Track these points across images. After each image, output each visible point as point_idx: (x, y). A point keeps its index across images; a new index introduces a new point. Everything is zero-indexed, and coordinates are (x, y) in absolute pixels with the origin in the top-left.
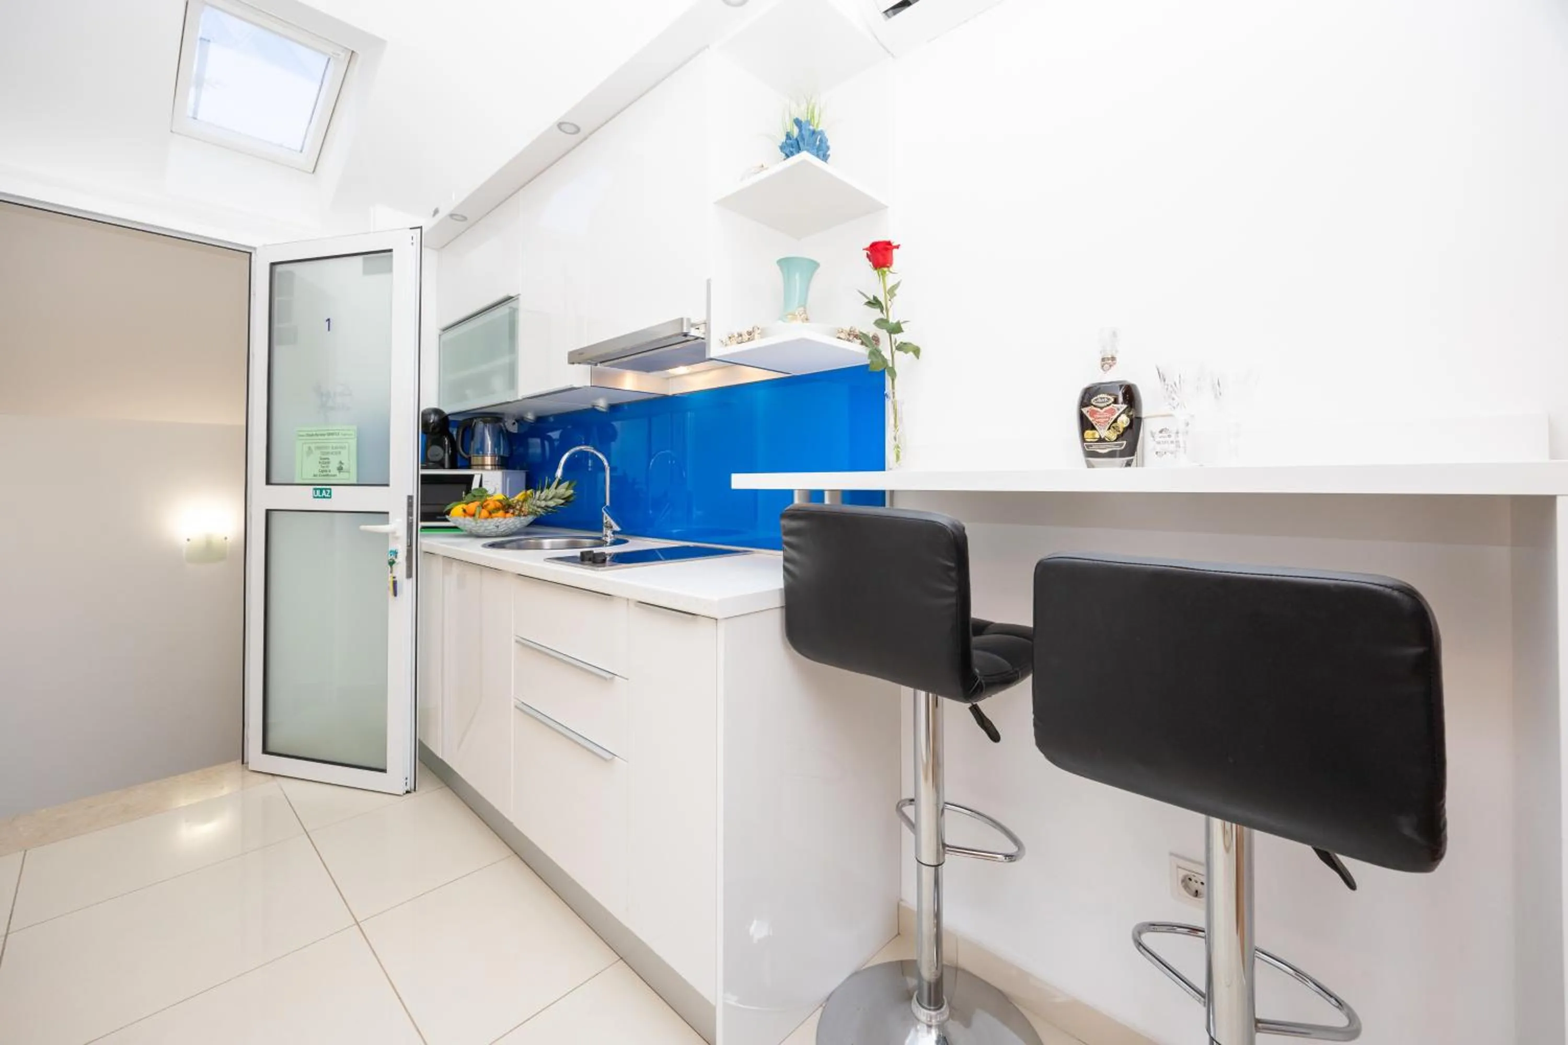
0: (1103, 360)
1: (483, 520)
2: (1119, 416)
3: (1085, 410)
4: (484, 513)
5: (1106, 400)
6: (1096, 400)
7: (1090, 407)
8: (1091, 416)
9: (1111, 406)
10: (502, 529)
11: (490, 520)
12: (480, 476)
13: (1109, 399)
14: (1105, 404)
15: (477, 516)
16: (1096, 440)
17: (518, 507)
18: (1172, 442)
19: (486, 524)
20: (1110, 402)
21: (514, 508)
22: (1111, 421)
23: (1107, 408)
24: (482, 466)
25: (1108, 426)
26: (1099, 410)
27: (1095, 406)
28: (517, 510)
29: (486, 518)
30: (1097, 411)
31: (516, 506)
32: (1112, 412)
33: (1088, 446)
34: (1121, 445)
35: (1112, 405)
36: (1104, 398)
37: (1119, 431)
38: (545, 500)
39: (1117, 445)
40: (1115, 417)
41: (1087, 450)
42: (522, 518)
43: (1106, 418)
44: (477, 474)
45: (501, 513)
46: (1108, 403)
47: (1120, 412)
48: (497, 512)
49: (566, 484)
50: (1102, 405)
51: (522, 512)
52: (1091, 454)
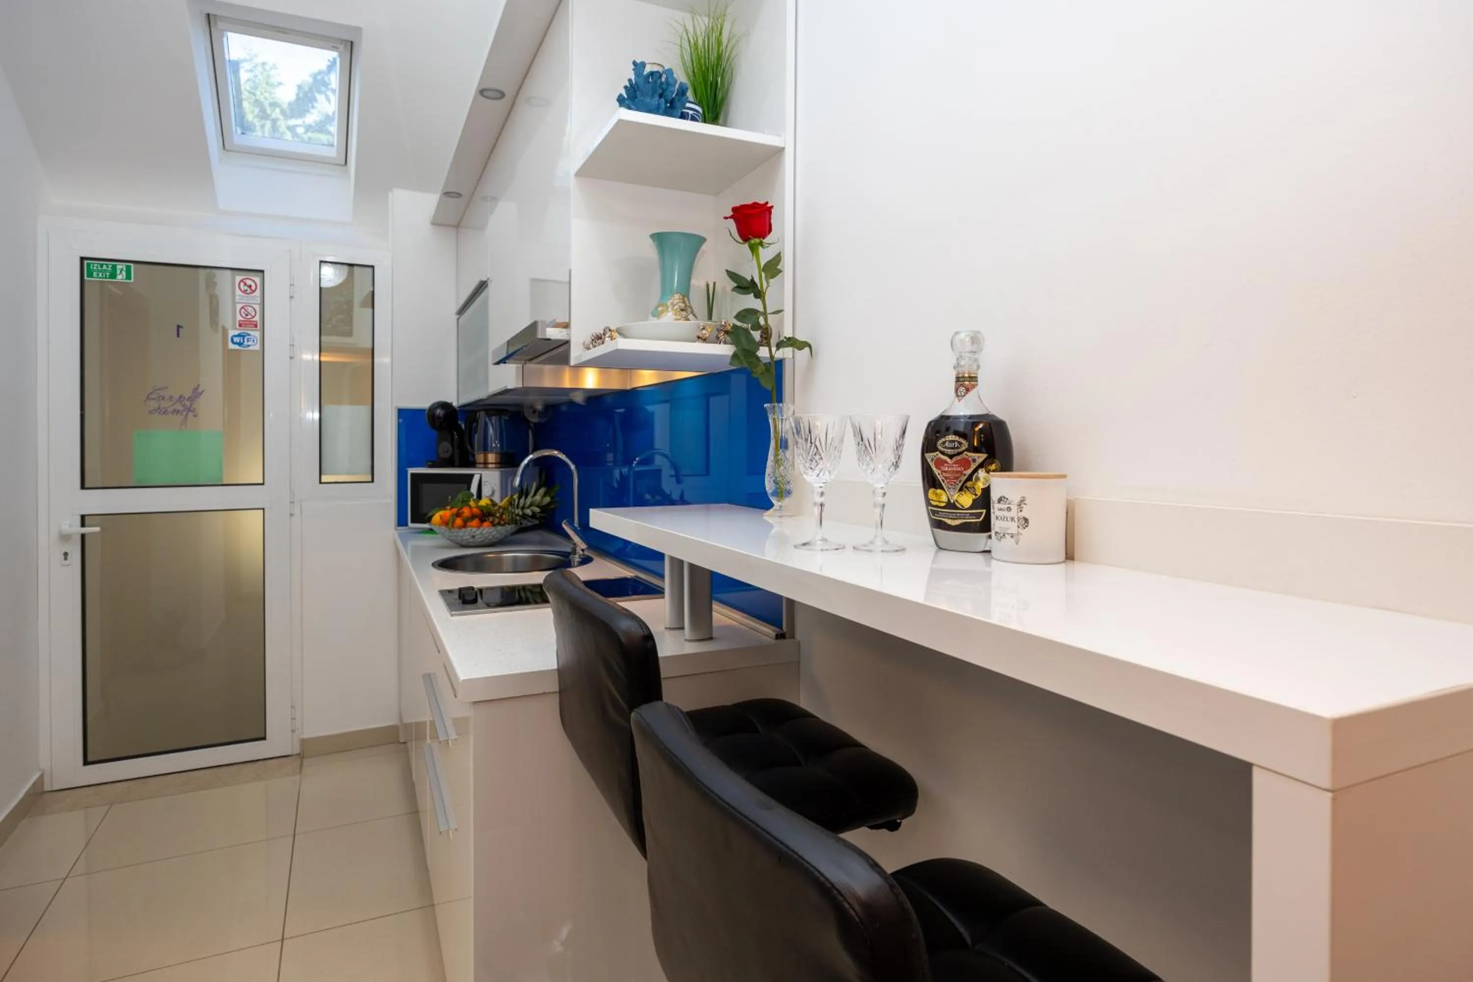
0: (958, 379)
1: (456, 530)
2: (975, 471)
3: (929, 456)
4: (459, 521)
5: (956, 444)
6: (944, 443)
7: (935, 454)
8: (938, 468)
9: (964, 455)
10: (478, 539)
11: (464, 530)
12: (479, 476)
13: (960, 443)
14: (956, 451)
15: (450, 524)
16: (943, 505)
17: (498, 515)
18: (1013, 519)
19: (460, 534)
20: (964, 448)
21: (493, 515)
22: (964, 478)
23: (958, 458)
24: (486, 464)
25: (960, 485)
26: (946, 458)
27: (943, 453)
28: (497, 517)
29: (460, 528)
30: (946, 462)
31: (496, 513)
32: (966, 463)
33: (934, 512)
34: (979, 515)
35: (965, 453)
36: (954, 441)
37: (976, 495)
38: (523, 508)
39: (971, 514)
40: (969, 472)
41: (933, 517)
42: (499, 528)
43: (958, 472)
44: (477, 473)
45: (475, 522)
46: (960, 450)
47: (977, 464)
48: (471, 522)
49: (542, 491)
50: (950, 452)
51: (503, 520)
52: (938, 524)
